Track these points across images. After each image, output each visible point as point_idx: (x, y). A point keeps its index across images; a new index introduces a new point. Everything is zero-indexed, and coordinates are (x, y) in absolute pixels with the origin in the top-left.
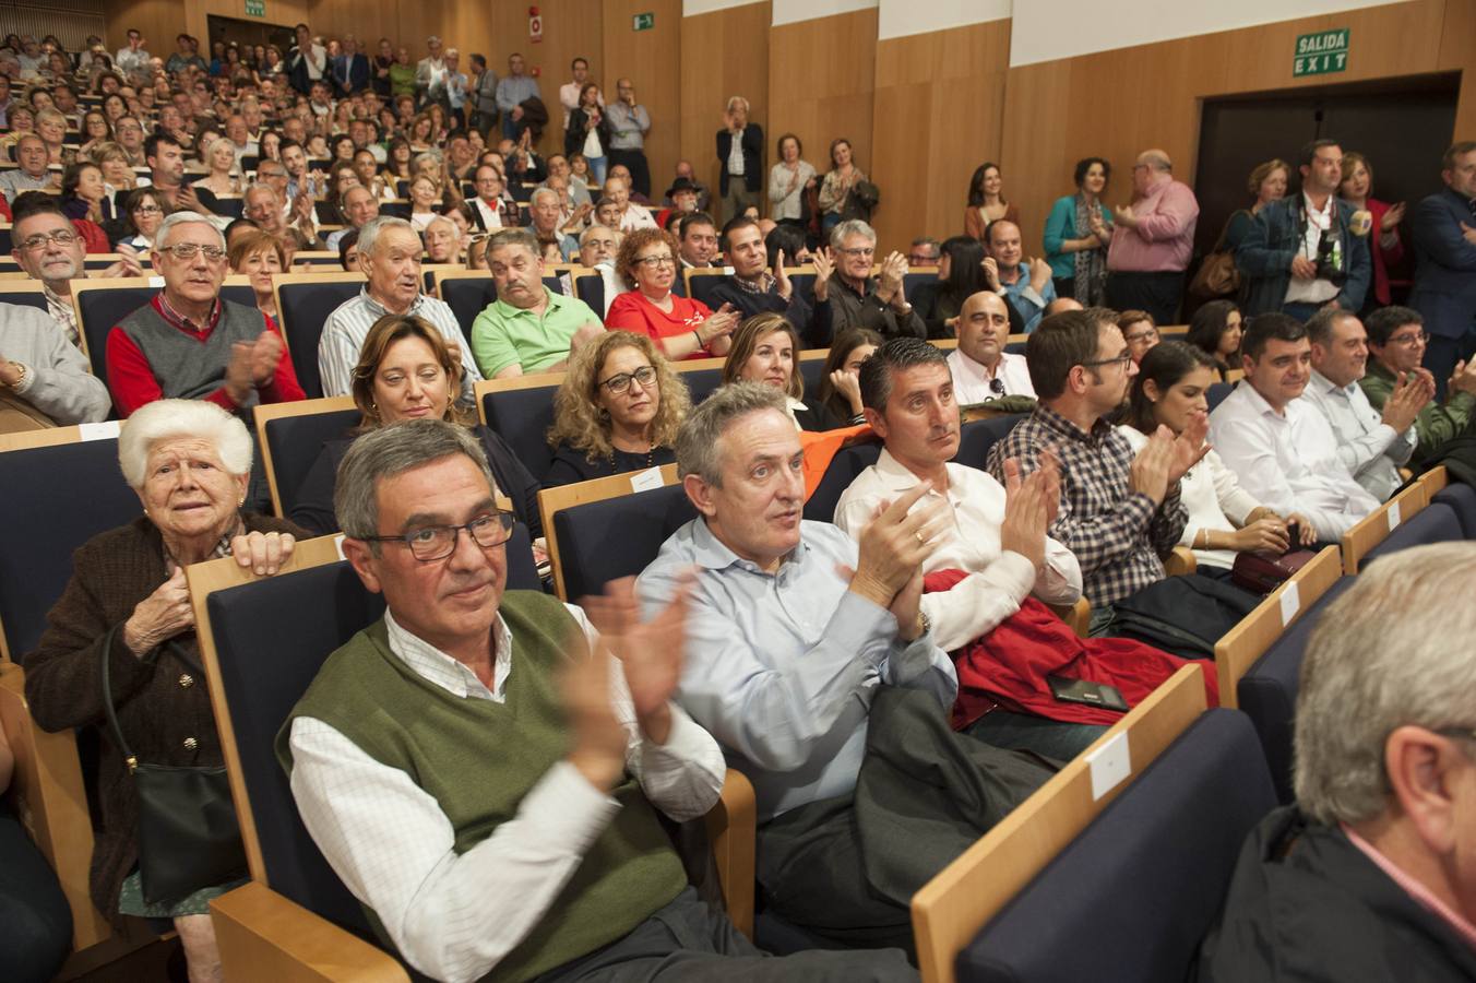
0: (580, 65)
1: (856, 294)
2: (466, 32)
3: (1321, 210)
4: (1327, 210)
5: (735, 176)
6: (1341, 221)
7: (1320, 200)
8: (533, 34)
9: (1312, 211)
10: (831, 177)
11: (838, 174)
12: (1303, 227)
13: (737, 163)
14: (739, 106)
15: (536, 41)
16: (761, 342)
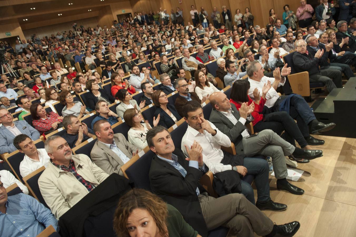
0: (193, 7)
1: (260, 35)
2: (166, 5)
3: (326, 5)
4: (327, 5)
5: (227, 20)
6: (329, 6)
7: (326, 4)
8: (180, 3)
9: (325, 6)
10: (245, 15)
11: (246, 14)
12: (324, 8)
13: (227, 17)
14: (224, 7)
15: (181, 4)
16: (255, 43)
